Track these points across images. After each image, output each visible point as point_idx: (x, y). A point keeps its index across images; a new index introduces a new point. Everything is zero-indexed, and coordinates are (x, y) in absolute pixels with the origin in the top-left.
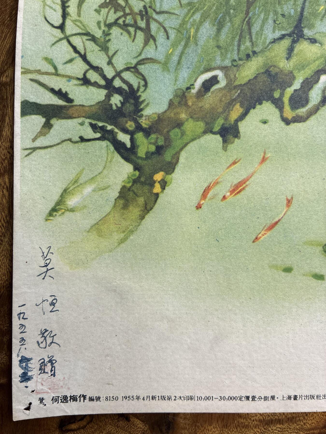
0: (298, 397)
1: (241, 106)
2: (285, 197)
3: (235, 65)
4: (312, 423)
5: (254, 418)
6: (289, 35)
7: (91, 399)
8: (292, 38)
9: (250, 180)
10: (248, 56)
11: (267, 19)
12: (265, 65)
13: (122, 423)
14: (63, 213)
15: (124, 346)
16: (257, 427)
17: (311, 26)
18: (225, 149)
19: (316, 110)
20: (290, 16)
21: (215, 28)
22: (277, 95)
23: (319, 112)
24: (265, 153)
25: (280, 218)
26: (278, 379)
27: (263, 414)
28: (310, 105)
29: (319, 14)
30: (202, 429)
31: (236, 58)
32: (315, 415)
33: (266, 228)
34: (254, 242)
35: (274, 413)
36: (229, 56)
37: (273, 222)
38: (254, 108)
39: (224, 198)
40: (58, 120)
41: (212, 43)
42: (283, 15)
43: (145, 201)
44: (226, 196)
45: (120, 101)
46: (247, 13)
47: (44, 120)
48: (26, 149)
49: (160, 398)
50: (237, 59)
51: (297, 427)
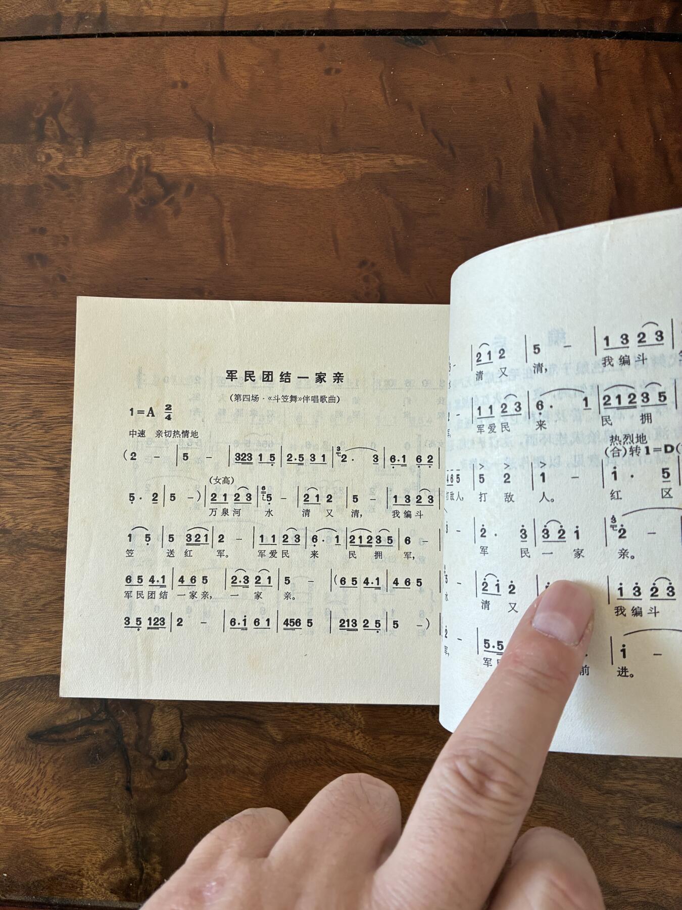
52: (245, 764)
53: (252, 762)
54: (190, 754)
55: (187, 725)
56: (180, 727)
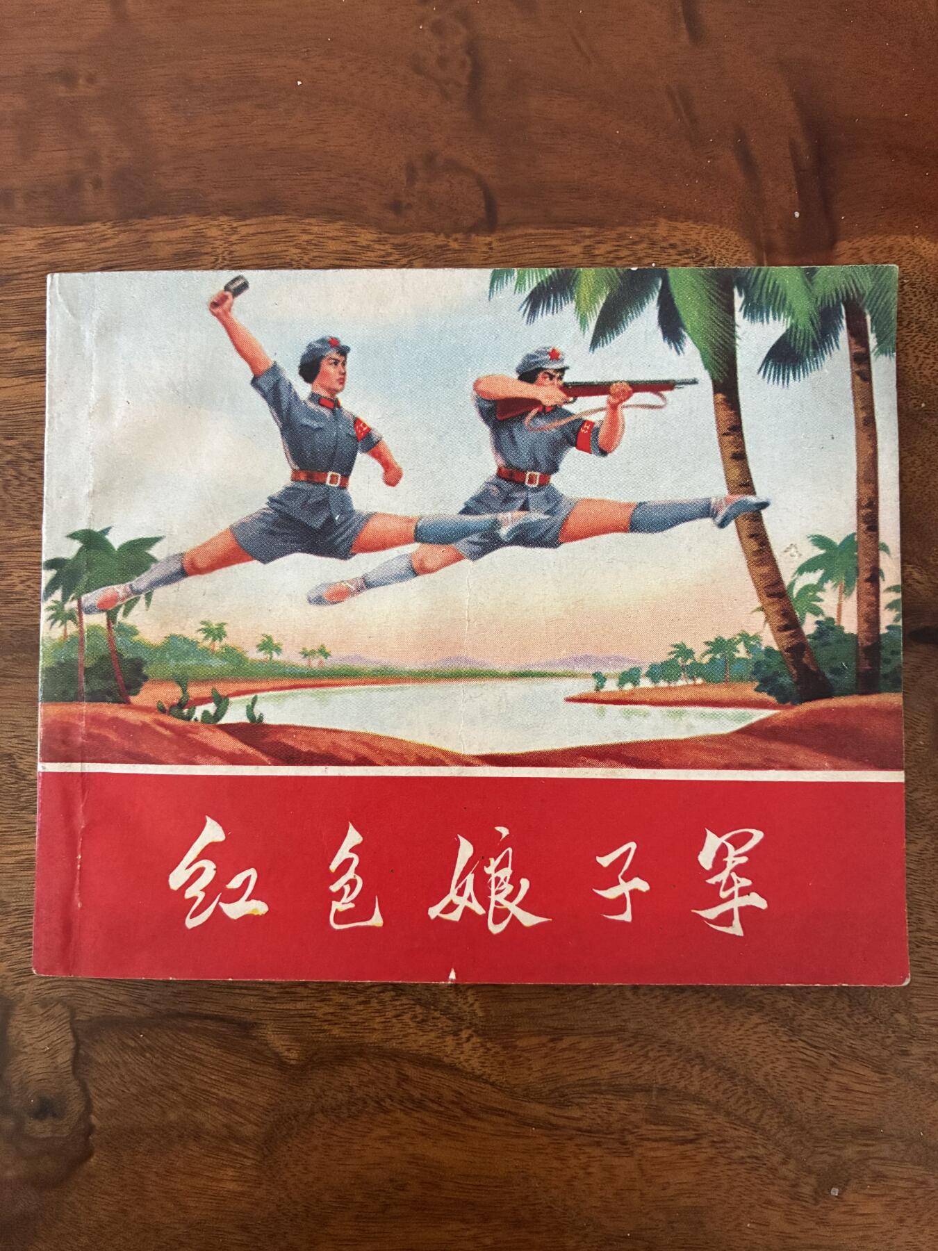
52: (220, 1117)
53: (237, 1114)
54: (98, 1103)
55: (87, 1041)
56: (72, 1046)
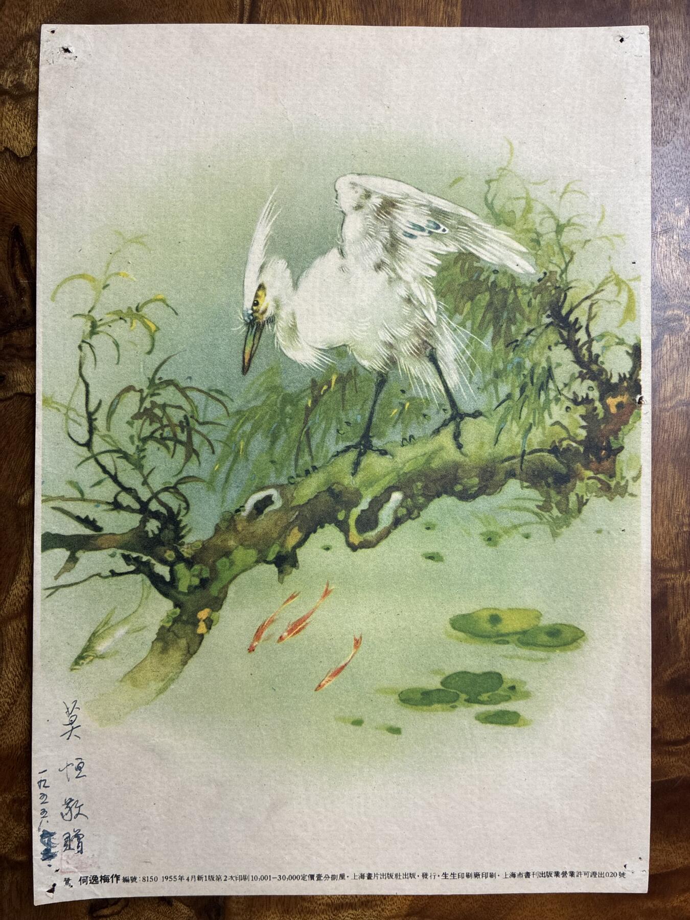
0: (373, 875)
1: (300, 530)
2: (353, 637)
3: (292, 482)
4: (392, 909)
5: (321, 901)
6: (355, 447)
7: (126, 880)
8: (358, 450)
9: (311, 617)
10: (307, 472)
11: (329, 428)
12: (327, 481)
13: (163, 908)
14: (91, 661)
15: (164, 817)
16: (325, 913)
17: (381, 435)
18: (281, 581)
19: (387, 533)
20: (356, 423)
21: (269, 440)
22: (341, 516)
23: (391, 536)
24: (328, 585)
25: (347, 661)
26: (348, 853)
27: (331, 896)
28: (381, 527)
29: (392, 418)
30: (258, 915)
31: (293, 473)
32: (395, 899)
33: (330, 674)
34: (316, 690)
35: (344, 895)
36: (285, 472)
37: (339, 666)
38: (315, 532)
39: (281, 638)
40: (84, 552)
41: (265, 458)
42: (348, 423)
43: (188, 644)
44: (284, 636)
45: (157, 527)
46: (306, 423)
47: (68, 553)
48: (48, 589)
49: (207, 878)
50: (295, 477)
51: (374, 913)
